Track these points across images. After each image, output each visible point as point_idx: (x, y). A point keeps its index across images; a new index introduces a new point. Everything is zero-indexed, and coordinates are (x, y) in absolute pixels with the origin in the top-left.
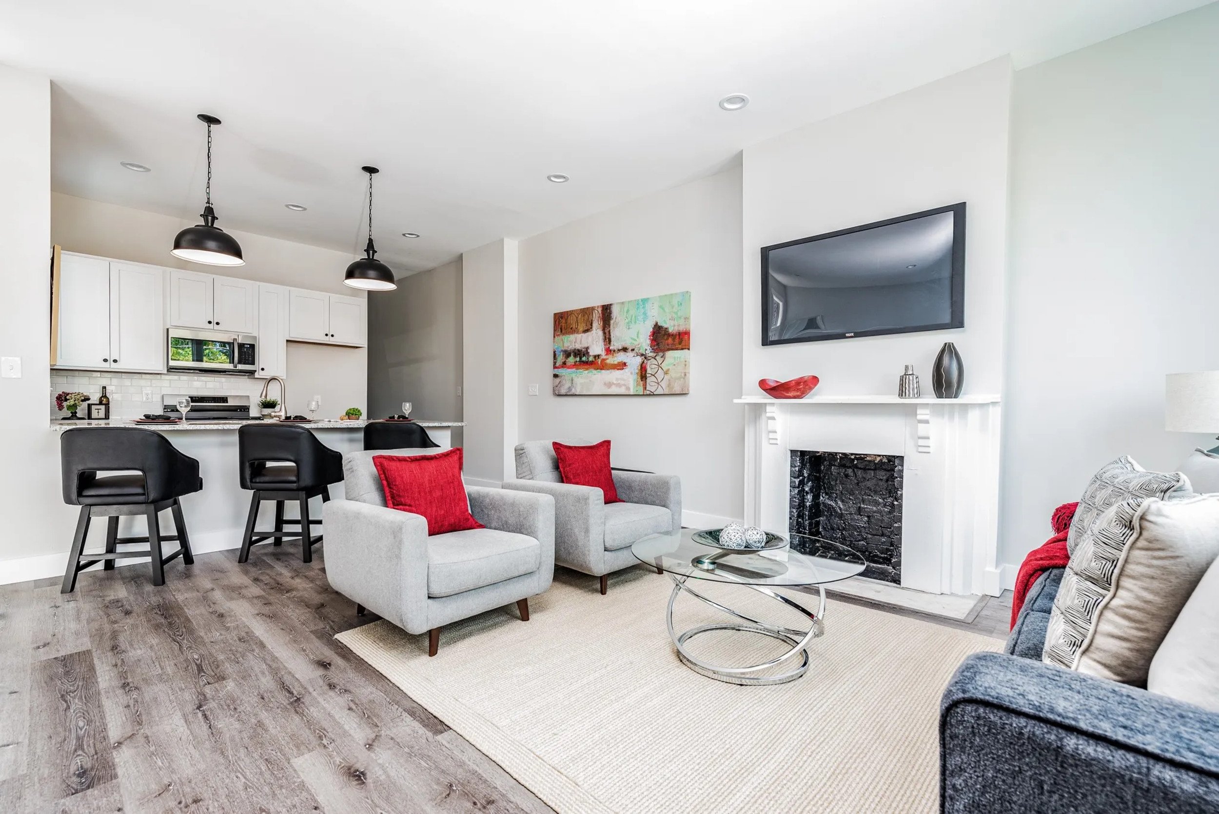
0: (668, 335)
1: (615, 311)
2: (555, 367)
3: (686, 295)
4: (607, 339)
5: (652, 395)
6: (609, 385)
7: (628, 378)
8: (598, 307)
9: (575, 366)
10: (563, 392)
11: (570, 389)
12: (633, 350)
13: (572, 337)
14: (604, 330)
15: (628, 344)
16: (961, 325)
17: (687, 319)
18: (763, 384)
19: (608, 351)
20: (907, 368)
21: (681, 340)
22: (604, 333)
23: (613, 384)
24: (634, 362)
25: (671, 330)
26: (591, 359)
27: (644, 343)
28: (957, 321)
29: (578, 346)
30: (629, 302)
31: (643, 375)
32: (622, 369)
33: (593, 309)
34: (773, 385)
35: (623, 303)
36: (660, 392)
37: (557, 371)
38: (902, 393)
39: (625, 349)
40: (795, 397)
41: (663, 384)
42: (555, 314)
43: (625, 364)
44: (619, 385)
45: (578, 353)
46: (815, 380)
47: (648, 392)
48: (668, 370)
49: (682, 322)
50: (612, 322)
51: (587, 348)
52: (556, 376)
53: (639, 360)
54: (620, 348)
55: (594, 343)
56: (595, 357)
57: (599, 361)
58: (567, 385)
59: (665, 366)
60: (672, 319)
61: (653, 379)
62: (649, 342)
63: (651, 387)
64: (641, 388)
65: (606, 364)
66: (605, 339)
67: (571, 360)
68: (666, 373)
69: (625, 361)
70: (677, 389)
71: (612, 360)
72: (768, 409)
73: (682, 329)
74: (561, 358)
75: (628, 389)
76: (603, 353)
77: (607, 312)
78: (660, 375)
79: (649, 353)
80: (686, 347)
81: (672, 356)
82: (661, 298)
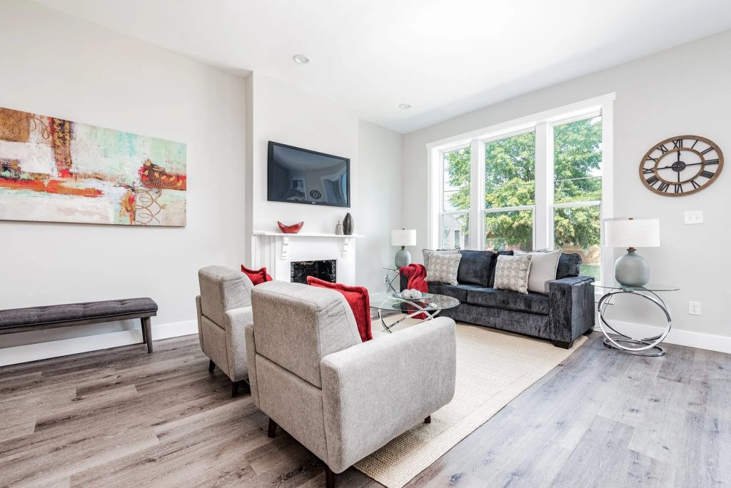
0: (162, 173)
1: (79, 132)
3: (184, 146)
4: (63, 159)
5: (143, 225)
6: (70, 211)
7: (108, 206)
8: (42, 117)
12: (112, 180)
14: (55, 147)
15: (105, 170)
16: (350, 205)
17: (183, 165)
19: (66, 173)
20: (339, 221)
21: (179, 181)
22: (56, 151)
23: (77, 211)
24: (116, 194)
25: (167, 171)
26: (23, 176)
27: (134, 177)
30: (105, 129)
31: (129, 206)
32: (94, 197)
33: (29, 116)
34: (285, 226)
35: (94, 127)
36: (154, 222)
39: (98, 177)
41: (159, 217)
43: (99, 192)
47: (137, 223)
48: (166, 205)
49: (178, 166)
51: (14, 162)
53: (123, 191)
54: (90, 173)
55: (31, 157)
56: (32, 175)
57: (46, 183)
59: (161, 200)
60: (168, 162)
61: (145, 211)
62: (138, 176)
63: (141, 217)
64: (129, 219)
65: (62, 188)
68: (162, 207)
69: (100, 189)
70: (176, 222)
71: (69, 183)
73: (178, 171)
75: (107, 218)
76: (55, 175)
77: (60, 131)
78: (154, 209)
79: (138, 185)
80: (183, 188)
81: (168, 195)
82: (153, 139)
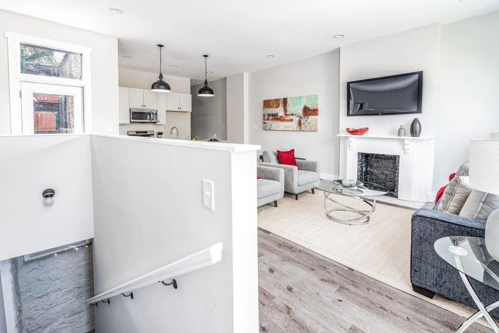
0: (309, 109)
1: (288, 101)
2: (264, 120)
3: (316, 96)
4: (285, 111)
5: (303, 131)
6: (286, 127)
7: (294, 125)
8: (282, 99)
9: (272, 119)
10: (267, 129)
11: (270, 128)
12: (296, 115)
13: (271, 109)
14: (284, 107)
15: (294, 112)
16: (421, 112)
17: (317, 105)
18: (348, 130)
19: (286, 115)
20: (401, 126)
21: (315, 112)
22: (284, 108)
23: (288, 126)
24: (296, 119)
25: (311, 108)
26: (279, 117)
27: (301, 113)
28: (419, 111)
29: (274, 113)
30: (294, 98)
31: (300, 123)
33: (279, 99)
34: (352, 130)
35: (292, 98)
36: (306, 130)
37: (265, 121)
38: (399, 135)
39: (292, 115)
40: (360, 135)
41: (308, 127)
42: (264, 101)
43: (292, 120)
44: (290, 127)
45: (273, 115)
46: (367, 129)
49: (315, 105)
50: (287, 105)
51: (277, 113)
52: (264, 123)
53: (298, 118)
55: (280, 112)
56: (280, 117)
57: (282, 118)
58: (269, 126)
59: (308, 121)
60: (312, 104)
61: (304, 125)
62: (302, 112)
63: (303, 128)
64: (299, 128)
65: (285, 119)
66: (284, 111)
67: (271, 117)
68: (309, 123)
70: (313, 129)
71: (287, 118)
72: (350, 138)
73: (315, 108)
74: (266, 117)
75: (294, 129)
76: (284, 116)
77: (285, 101)
78: (306, 124)
79: (302, 116)
80: (317, 114)
81: (311, 118)
82: (307, 96)
